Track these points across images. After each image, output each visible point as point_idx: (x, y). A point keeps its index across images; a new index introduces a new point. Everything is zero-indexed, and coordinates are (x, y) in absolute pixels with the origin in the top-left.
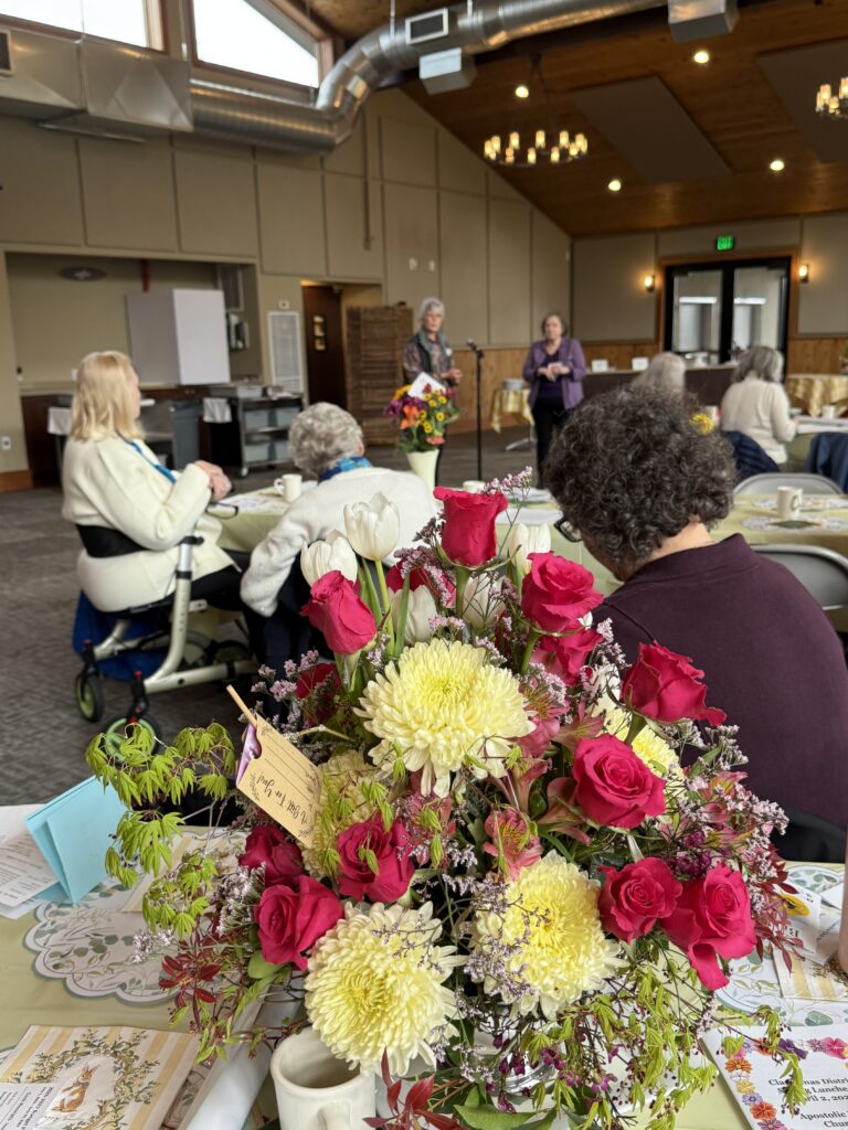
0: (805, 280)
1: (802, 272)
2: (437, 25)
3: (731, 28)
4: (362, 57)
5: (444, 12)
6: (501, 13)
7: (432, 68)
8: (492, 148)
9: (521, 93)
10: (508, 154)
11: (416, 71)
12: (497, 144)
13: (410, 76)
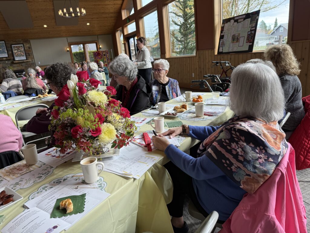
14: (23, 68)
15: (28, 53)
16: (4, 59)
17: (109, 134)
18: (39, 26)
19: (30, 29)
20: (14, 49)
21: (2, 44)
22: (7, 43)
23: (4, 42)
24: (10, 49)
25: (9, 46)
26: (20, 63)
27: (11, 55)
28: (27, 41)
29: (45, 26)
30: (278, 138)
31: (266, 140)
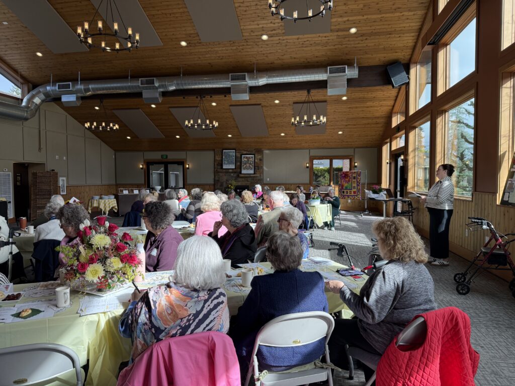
0: (188, 168)
1: (187, 166)
2: (68, 86)
3: (160, 101)
4: (40, 92)
5: (71, 83)
6: (90, 86)
7: (65, 98)
8: (87, 125)
9: (97, 108)
10: (93, 127)
11: (60, 99)
12: (89, 124)
13: (57, 100)
14: (248, 183)
15: (258, 167)
16: (230, 171)
17: (94, 273)
18: (275, 135)
19: (265, 138)
20: (244, 160)
21: (232, 153)
22: (238, 153)
23: (234, 151)
24: (239, 159)
25: (239, 156)
26: (246, 177)
27: (239, 167)
28: (259, 151)
29: (283, 134)
30: (171, 314)
31: (157, 310)
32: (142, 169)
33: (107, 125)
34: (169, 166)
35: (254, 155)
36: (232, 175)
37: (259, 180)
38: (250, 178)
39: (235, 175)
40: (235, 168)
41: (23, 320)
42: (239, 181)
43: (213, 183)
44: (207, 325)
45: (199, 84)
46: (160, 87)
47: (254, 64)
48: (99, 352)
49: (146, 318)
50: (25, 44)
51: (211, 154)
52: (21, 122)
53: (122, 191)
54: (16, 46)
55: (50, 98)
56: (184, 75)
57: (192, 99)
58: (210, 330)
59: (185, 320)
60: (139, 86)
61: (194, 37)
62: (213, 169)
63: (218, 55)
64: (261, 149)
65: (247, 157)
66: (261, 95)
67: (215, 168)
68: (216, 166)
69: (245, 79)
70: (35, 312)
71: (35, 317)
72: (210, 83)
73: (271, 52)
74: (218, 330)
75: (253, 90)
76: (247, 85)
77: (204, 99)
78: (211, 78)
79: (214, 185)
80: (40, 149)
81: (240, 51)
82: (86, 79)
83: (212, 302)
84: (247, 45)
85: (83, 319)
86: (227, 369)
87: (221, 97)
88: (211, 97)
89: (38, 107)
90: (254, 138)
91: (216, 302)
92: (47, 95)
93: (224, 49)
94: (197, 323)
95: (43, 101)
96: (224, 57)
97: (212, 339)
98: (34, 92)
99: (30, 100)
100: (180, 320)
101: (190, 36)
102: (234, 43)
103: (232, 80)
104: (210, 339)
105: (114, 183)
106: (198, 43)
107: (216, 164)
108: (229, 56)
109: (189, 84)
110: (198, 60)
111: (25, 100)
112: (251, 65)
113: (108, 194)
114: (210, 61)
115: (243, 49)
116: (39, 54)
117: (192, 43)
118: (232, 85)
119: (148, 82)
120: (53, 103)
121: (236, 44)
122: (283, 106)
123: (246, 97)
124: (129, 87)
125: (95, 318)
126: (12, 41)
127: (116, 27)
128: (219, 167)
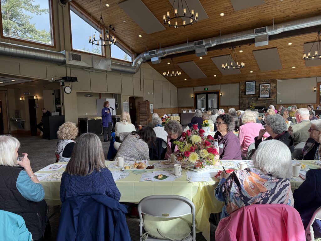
0: (221, 96)
1: (221, 94)
2: (154, 52)
3: (206, 54)
4: (140, 57)
5: (156, 50)
6: (166, 51)
7: (153, 60)
8: (164, 74)
9: (169, 63)
10: (167, 75)
11: (150, 60)
12: (165, 73)
13: (149, 61)
14: (265, 104)
16: (251, 96)
17: (193, 158)
18: (288, 68)
19: (279, 71)
20: (262, 88)
21: (253, 83)
22: (257, 83)
23: (254, 82)
24: (258, 88)
25: (258, 85)
26: (263, 100)
27: (258, 93)
28: (274, 81)
29: (294, 67)
30: (254, 189)
31: (244, 185)
32: (193, 97)
33: (175, 72)
34: (209, 95)
35: (270, 84)
36: (253, 99)
37: (273, 102)
38: (267, 101)
39: (255, 99)
40: (255, 94)
41: (160, 180)
42: (257, 103)
43: (238, 104)
44: (280, 199)
45: (232, 39)
46: (206, 45)
47: (273, 19)
48: (200, 205)
49: (236, 190)
50: (134, 31)
51: (238, 85)
52: (132, 75)
53: (182, 111)
54: (129, 33)
55: (145, 60)
56: (222, 35)
57: (227, 50)
58: (282, 203)
59: (264, 194)
60: (193, 46)
61: (229, 9)
62: (239, 95)
63: (246, 18)
64: (275, 79)
65: (264, 86)
66: (278, 40)
67: (240, 95)
68: (241, 93)
69: (266, 31)
70: (165, 177)
71: (165, 180)
72: (239, 38)
73: (288, 8)
74: (288, 204)
75: (271, 38)
76: (267, 35)
77: (235, 49)
78: (240, 34)
79: (239, 106)
80: (141, 89)
81: (262, 12)
82: (164, 47)
83: (281, 184)
84: (268, 7)
85: (191, 184)
86: (296, 232)
87: (247, 46)
88: (240, 47)
89: (140, 66)
90: (270, 72)
91: (284, 184)
92: (144, 59)
93: (250, 12)
94: (273, 197)
95: (142, 62)
96: (250, 19)
97: (285, 210)
98: (137, 58)
99: (136, 63)
100: (261, 193)
101: (227, 9)
102: (258, 7)
103: (255, 33)
104: (284, 209)
105: (177, 106)
106: (232, 12)
107: (241, 92)
108: (254, 17)
109: (225, 40)
110: (231, 24)
111: (134, 63)
112: (270, 20)
113: (175, 113)
114: (240, 23)
115: (264, 10)
116: (140, 36)
117: (228, 13)
118: (256, 37)
119: (199, 43)
120: (146, 63)
121: (260, 8)
122: (295, 46)
123: (266, 43)
124: (188, 48)
125: (197, 184)
126: (127, 31)
127: (185, 11)
128: (243, 94)
